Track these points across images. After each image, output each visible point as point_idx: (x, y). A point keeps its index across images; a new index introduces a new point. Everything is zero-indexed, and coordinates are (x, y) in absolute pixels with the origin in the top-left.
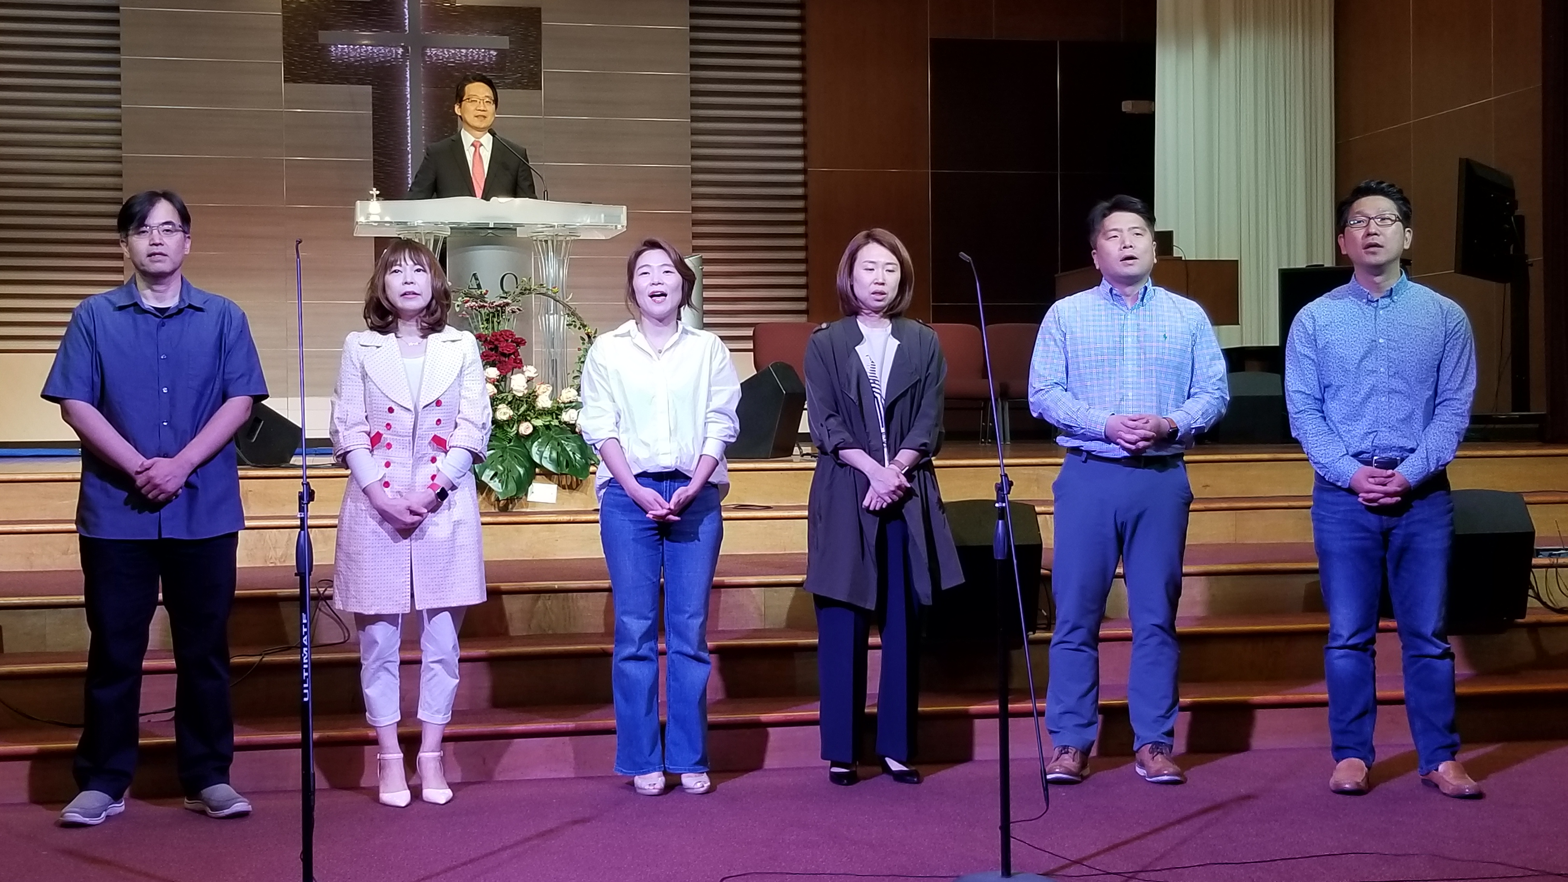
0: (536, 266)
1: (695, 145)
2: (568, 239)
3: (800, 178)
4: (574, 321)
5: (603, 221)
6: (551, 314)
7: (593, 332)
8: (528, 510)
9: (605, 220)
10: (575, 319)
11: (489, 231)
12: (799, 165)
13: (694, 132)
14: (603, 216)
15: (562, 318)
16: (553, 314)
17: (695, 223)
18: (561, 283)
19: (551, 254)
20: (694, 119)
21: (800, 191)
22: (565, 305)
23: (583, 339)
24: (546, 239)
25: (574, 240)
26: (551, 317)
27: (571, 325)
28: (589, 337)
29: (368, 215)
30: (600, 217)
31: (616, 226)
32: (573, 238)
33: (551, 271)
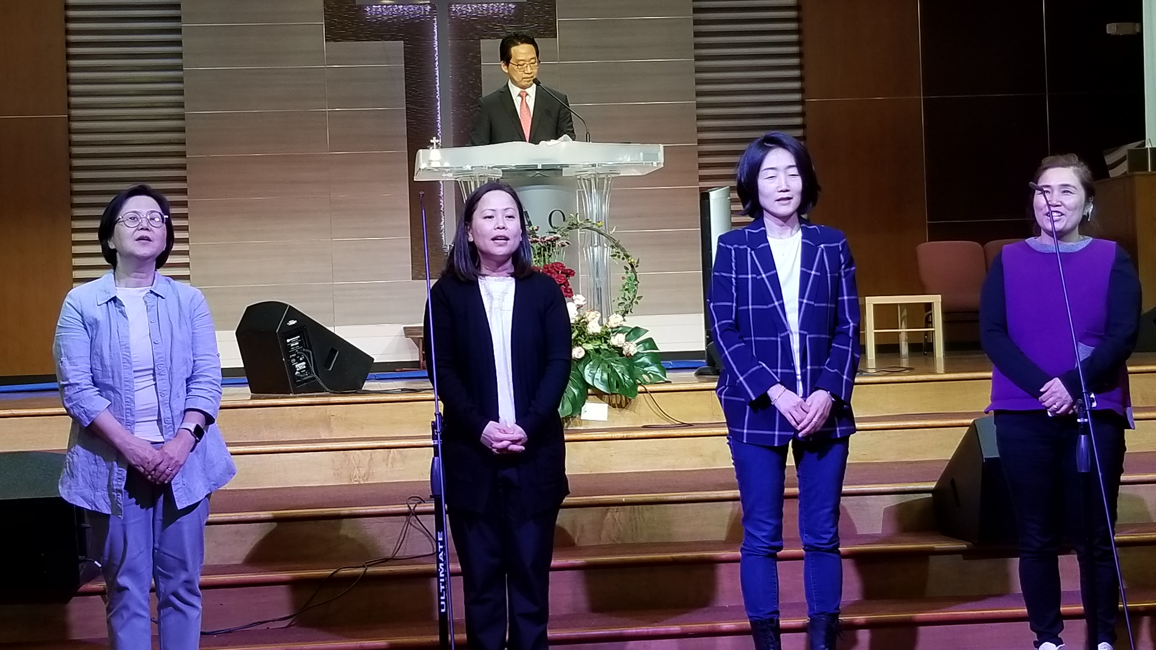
0: (581, 202)
1: (699, 82)
2: (609, 176)
3: (798, 109)
4: (618, 253)
5: (642, 159)
6: (596, 246)
7: (636, 261)
8: (582, 428)
9: (644, 158)
10: (619, 250)
11: (537, 172)
12: (797, 97)
13: (699, 70)
14: (641, 154)
15: (606, 249)
18: (604, 218)
19: (594, 191)
22: (608, 237)
23: (627, 268)
24: (589, 177)
25: (615, 177)
26: (596, 249)
27: (615, 255)
28: (632, 266)
29: (430, 162)
30: (639, 155)
31: (652, 163)
32: (613, 175)
33: (595, 206)
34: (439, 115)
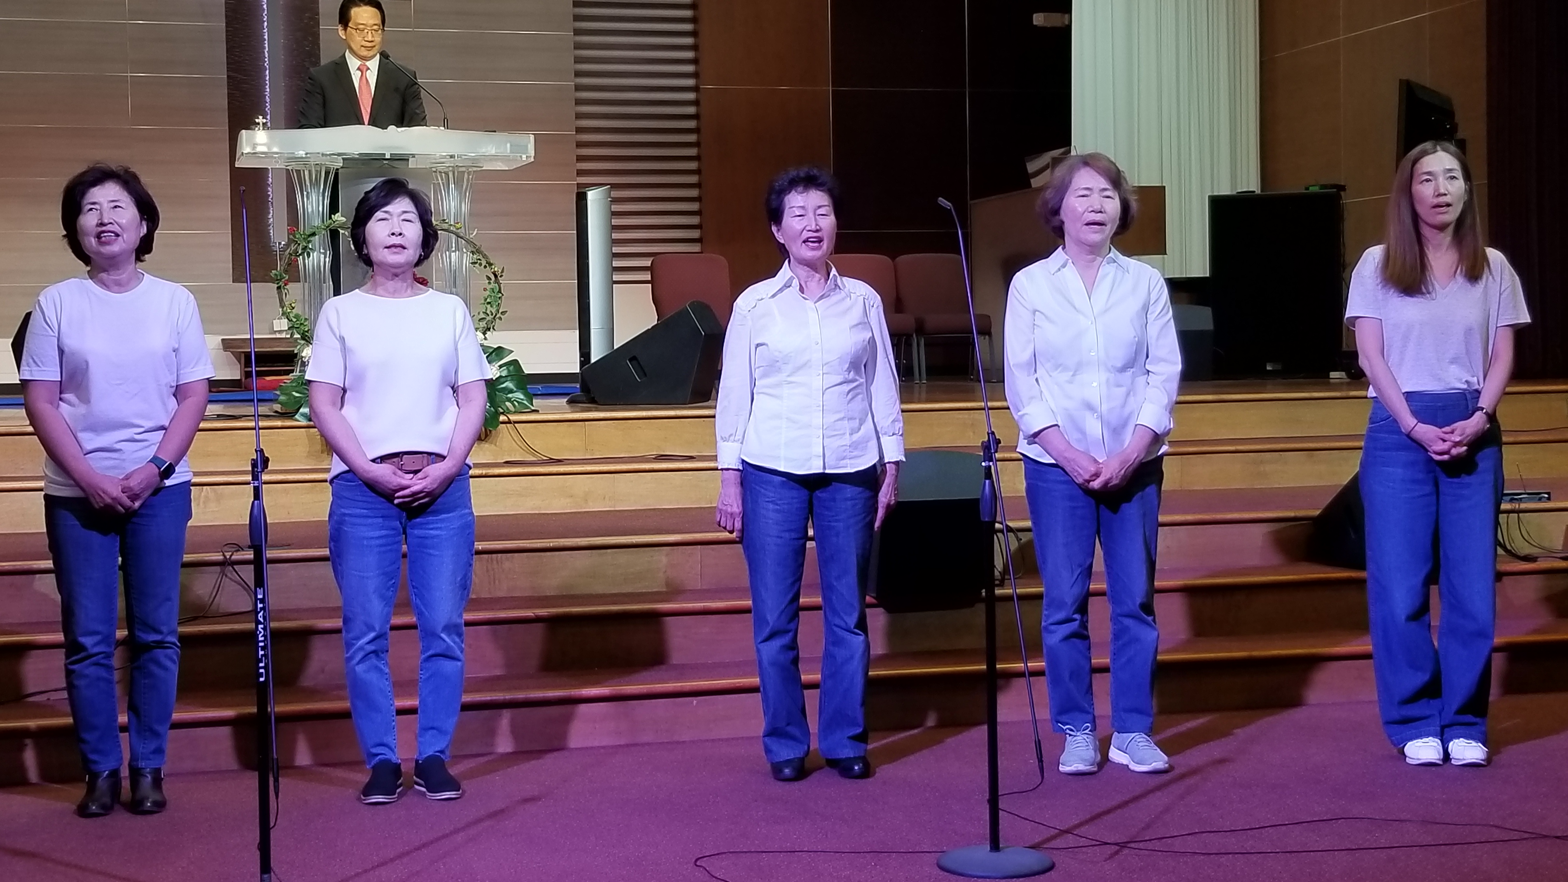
1: (578, 60)
2: (470, 170)
3: (691, 96)
4: (480, 259)
5: (508, 152)
6: (453, 251)
7: (500, 271)
9: (511, 150)
10: (481, 257)
11: (385, 162)
12: (691, 82)
13: (578, 46)
14: (508, 145)
15: (465, 255)
16: (455, 251)
17: (580, 145)
18: (463, 217)
19: (452, 186)
20: (577, 32)
21: (692, 110)
22: (468, 241)
23: (489, 278)
24: (446, 170)
25: (477, 171)
26: (453, 254)
27: (476, 263)
28: (496, 276)
29: (254, 146)
30: (505, 146)
31: (521, 157)
32: (475, 169)
33: (452, 204)
34: (267, 87)
